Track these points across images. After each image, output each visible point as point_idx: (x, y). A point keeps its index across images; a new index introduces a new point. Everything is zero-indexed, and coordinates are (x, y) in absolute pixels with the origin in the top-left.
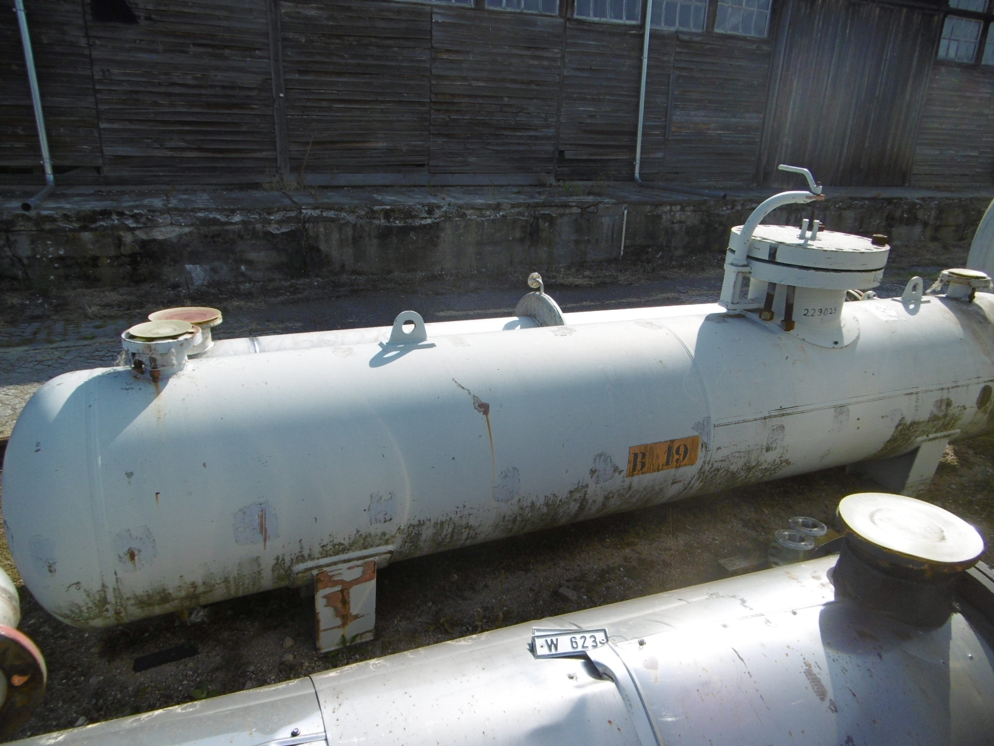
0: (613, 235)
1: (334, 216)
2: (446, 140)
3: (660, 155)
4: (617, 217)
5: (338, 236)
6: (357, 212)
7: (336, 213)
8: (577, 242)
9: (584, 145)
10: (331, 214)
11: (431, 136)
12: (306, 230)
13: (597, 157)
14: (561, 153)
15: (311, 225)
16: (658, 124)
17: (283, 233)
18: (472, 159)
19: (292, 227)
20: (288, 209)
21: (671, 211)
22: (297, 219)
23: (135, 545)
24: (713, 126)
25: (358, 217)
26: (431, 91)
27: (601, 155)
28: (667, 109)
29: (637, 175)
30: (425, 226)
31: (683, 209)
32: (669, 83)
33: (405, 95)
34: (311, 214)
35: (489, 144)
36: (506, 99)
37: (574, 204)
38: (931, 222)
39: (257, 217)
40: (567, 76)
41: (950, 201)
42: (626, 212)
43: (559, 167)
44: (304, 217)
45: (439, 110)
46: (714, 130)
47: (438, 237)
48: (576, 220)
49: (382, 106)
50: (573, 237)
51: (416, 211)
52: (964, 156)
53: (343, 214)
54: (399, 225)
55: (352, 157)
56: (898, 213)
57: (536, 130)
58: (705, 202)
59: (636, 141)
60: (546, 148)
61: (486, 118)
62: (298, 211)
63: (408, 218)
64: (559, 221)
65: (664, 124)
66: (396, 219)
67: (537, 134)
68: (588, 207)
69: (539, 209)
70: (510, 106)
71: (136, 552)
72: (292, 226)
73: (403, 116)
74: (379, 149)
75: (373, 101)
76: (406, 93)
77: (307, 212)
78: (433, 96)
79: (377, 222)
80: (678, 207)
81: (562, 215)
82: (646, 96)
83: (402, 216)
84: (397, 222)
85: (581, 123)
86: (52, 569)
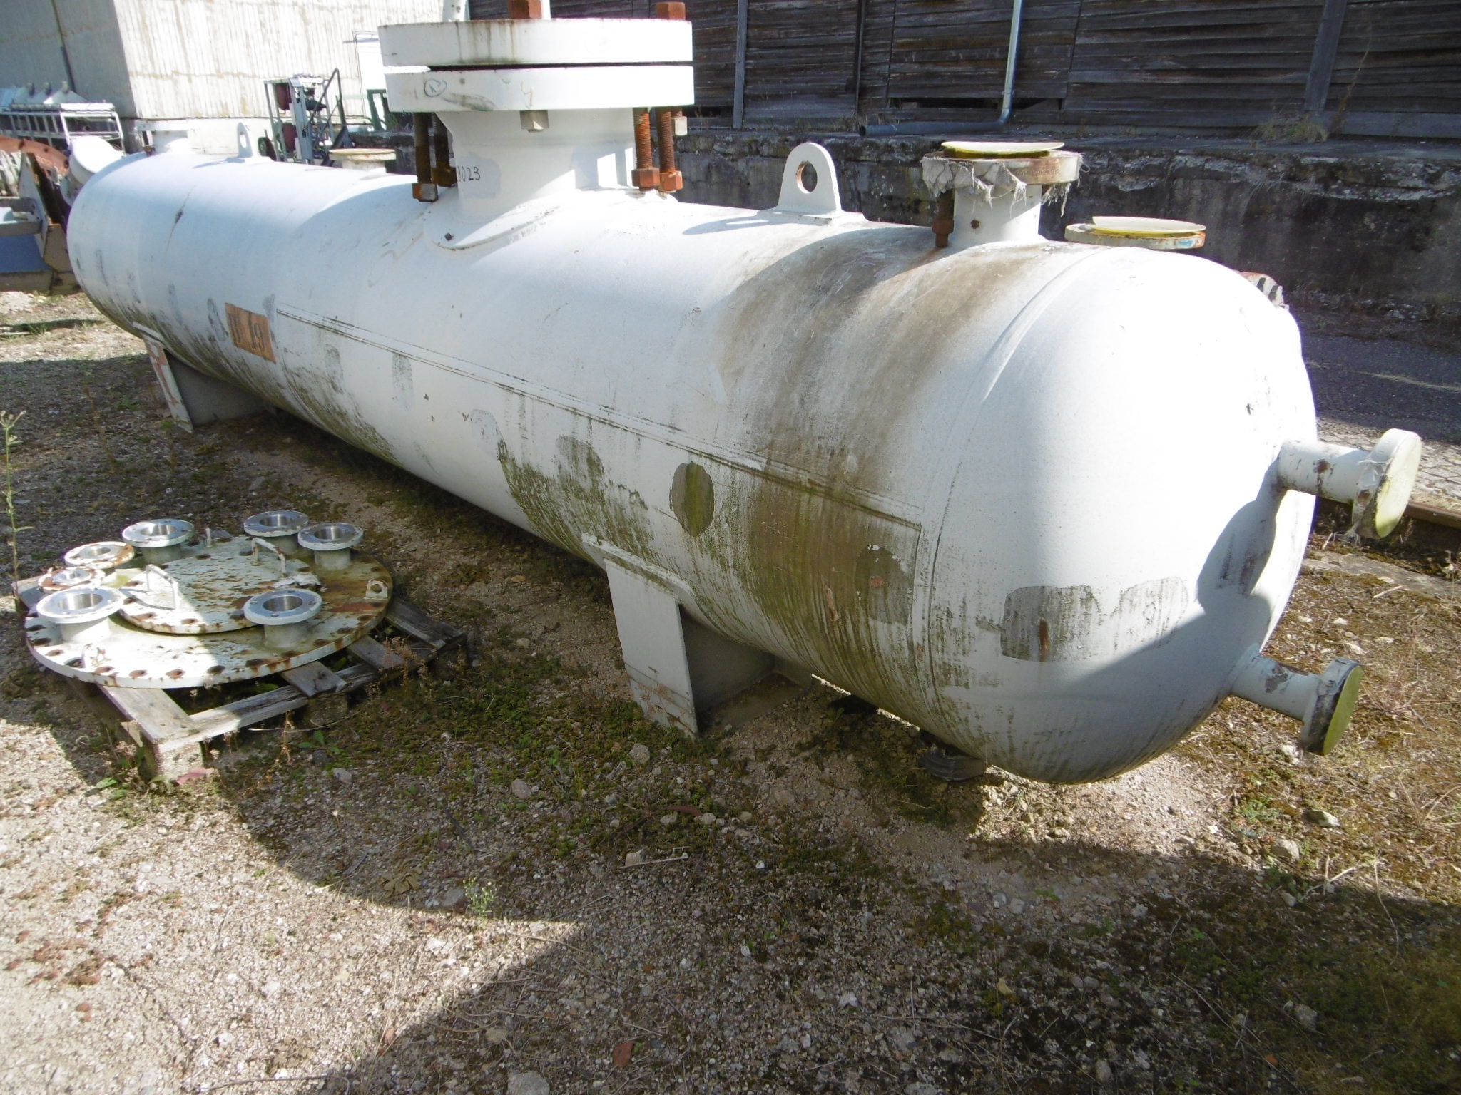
1: (1224, 170)
5: (1221, 206)
6: (1271, 166)
7: (1230, 165)
10: (1221, 166)
12: (1172, 190)
15: (1182, 181)
17: (1134, 192)
19: (1152, 182)
20: (1154, 154)
22: (1160, 171)
25: (1268, 175)
30: (1402, 205)
34: (1187, 163)
39: (1105, 163)
44: (1175, 167)
47: (1427, 231)
53: (1242, 168)
54: (1349, 197)
77: (1182, 160)
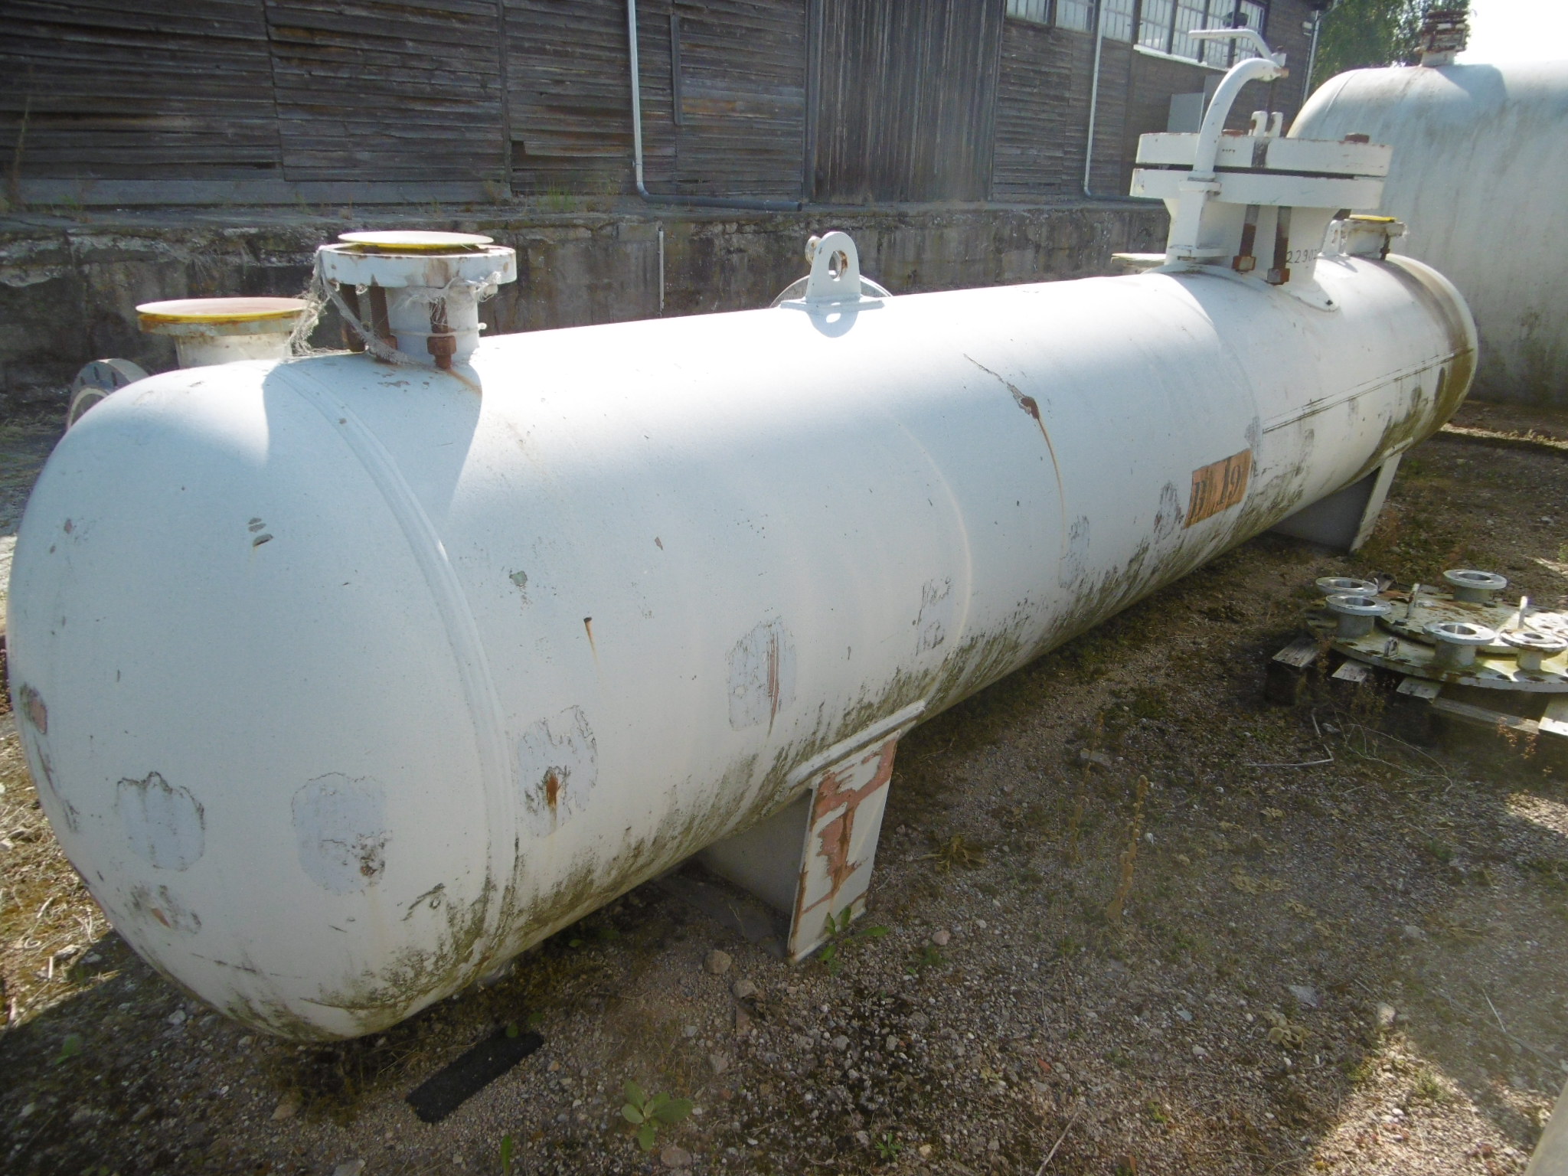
0: (645, 275)
1: (142, 249)
2: (310, 118)
3: (669, 151)
4: (648, 244)
6: (191, 242)
7: (147, 243)
8: (592, 288)
9: (552, 133)
10: (136, 244)
11: (279, 109)
12: (87, 278)
13: (576, 154)
14: (518, 145)
15: (96, 268)
16: (661, 98)
17: (33, 287)
18: (364, 155)
19: (53, 272)
20: (36, 236)
21: (724, 232)
22: (61, 257)
23: (558, 759)
24: (739, 105)
25: (193, 251)
26: (267, 21)
27: (580, 150)
28: (671, 74)
29: (640, 184)
31: (740, 230)
32: (670, 29)
33: (216, 25)
34: (93, 245)
35: (389, 126)
36: (410, 44)
37: (581, 222)
38: (1043, 244)
40: (511, 9)
41: (1060, 214)
42: (662, 234)
43: (514, 170)
44: (78, 250)
45: (288, 59)
46: (742, 112)
48: (587, 248)
49: (172, 45)
50: (586, 280)
51: (309, 238)
52: (1051, 158)
53: (162, 246)
54: (279, 264)
55: (123, 147)
56: (1006, 232)
57: (469, 102)
58: (771, 218)
59: (631, 127)
60: (490, 136)
61: (379, 78)
62: (62, 240)
63: (294, 252)
64: (560, 252)
65: (670, 99)
66: (269, 254)
67: (472, 110)
68: (601, 228)
69: (524, 231)
70: (419, 57)
71: (560, 779)
72: (51, 271)
73: (218, 67)
74: (178, 132)
75: (149, 32)
76: (218, 21)
77: (85, 242)
78: (272, 30)
79: (234, 260)
80: (735, 226)
81: (563, 242)
82: (639, 52)
83: (282, 248)
84: (274, 259)
85: (541, 94)
86: (374, 865)
